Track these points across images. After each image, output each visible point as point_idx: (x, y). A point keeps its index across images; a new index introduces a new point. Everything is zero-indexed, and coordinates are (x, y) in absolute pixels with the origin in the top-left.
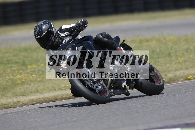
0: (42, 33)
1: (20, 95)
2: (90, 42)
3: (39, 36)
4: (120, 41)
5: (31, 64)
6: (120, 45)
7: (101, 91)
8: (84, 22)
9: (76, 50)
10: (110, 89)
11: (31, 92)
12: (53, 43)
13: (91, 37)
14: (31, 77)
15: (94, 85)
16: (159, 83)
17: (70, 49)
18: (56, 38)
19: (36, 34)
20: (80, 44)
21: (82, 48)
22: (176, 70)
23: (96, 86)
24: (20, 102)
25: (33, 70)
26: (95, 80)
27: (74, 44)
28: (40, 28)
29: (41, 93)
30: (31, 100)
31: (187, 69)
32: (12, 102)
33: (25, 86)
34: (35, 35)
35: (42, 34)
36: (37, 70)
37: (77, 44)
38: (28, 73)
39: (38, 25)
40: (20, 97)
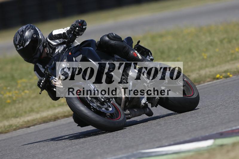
0: (25, 42)
1: (12, 117)
2: (92, 49)
3: (22, 47)
4: (133, 42)
5: (21, 78)
6: (134, 48)
7: (113, 113)
8: (82, 22)
9: (73, 61)
10: (125, 110)
11: (25, 112)
12: (41, 54)
13: (92, 41)
14: (23, 94)
15: (101, 106)
16: (191, 94)
17: (65, 60)
18: (44, 47)
19: (18, 45)
20: (78, 53)
21: (82, 57)
22: (200, 68)
23: (105, 108)
24: (13, 126)
25: (24, 85)
26: (103, 100)
27: (70, 53)
28: (22, 36)
29: (38, 112)
30: (25, 122)
31: (213, 66)
32: (3, 127)
33: (17, 106)
34: (16, 45)
35: (25, 44)
36: (29, 84)
37: (74, 54)
38: (19, 90)
39: (18, 31)
40: (13, 119)
